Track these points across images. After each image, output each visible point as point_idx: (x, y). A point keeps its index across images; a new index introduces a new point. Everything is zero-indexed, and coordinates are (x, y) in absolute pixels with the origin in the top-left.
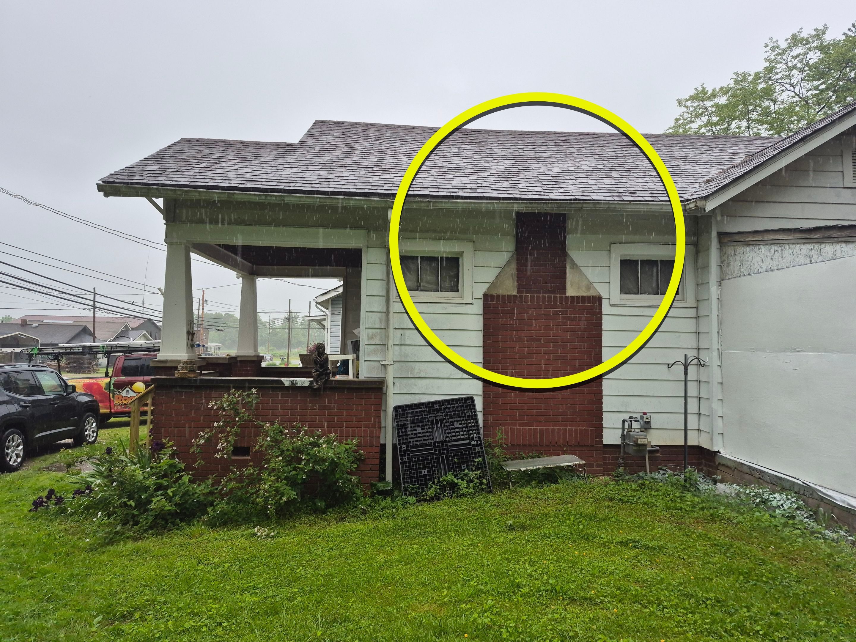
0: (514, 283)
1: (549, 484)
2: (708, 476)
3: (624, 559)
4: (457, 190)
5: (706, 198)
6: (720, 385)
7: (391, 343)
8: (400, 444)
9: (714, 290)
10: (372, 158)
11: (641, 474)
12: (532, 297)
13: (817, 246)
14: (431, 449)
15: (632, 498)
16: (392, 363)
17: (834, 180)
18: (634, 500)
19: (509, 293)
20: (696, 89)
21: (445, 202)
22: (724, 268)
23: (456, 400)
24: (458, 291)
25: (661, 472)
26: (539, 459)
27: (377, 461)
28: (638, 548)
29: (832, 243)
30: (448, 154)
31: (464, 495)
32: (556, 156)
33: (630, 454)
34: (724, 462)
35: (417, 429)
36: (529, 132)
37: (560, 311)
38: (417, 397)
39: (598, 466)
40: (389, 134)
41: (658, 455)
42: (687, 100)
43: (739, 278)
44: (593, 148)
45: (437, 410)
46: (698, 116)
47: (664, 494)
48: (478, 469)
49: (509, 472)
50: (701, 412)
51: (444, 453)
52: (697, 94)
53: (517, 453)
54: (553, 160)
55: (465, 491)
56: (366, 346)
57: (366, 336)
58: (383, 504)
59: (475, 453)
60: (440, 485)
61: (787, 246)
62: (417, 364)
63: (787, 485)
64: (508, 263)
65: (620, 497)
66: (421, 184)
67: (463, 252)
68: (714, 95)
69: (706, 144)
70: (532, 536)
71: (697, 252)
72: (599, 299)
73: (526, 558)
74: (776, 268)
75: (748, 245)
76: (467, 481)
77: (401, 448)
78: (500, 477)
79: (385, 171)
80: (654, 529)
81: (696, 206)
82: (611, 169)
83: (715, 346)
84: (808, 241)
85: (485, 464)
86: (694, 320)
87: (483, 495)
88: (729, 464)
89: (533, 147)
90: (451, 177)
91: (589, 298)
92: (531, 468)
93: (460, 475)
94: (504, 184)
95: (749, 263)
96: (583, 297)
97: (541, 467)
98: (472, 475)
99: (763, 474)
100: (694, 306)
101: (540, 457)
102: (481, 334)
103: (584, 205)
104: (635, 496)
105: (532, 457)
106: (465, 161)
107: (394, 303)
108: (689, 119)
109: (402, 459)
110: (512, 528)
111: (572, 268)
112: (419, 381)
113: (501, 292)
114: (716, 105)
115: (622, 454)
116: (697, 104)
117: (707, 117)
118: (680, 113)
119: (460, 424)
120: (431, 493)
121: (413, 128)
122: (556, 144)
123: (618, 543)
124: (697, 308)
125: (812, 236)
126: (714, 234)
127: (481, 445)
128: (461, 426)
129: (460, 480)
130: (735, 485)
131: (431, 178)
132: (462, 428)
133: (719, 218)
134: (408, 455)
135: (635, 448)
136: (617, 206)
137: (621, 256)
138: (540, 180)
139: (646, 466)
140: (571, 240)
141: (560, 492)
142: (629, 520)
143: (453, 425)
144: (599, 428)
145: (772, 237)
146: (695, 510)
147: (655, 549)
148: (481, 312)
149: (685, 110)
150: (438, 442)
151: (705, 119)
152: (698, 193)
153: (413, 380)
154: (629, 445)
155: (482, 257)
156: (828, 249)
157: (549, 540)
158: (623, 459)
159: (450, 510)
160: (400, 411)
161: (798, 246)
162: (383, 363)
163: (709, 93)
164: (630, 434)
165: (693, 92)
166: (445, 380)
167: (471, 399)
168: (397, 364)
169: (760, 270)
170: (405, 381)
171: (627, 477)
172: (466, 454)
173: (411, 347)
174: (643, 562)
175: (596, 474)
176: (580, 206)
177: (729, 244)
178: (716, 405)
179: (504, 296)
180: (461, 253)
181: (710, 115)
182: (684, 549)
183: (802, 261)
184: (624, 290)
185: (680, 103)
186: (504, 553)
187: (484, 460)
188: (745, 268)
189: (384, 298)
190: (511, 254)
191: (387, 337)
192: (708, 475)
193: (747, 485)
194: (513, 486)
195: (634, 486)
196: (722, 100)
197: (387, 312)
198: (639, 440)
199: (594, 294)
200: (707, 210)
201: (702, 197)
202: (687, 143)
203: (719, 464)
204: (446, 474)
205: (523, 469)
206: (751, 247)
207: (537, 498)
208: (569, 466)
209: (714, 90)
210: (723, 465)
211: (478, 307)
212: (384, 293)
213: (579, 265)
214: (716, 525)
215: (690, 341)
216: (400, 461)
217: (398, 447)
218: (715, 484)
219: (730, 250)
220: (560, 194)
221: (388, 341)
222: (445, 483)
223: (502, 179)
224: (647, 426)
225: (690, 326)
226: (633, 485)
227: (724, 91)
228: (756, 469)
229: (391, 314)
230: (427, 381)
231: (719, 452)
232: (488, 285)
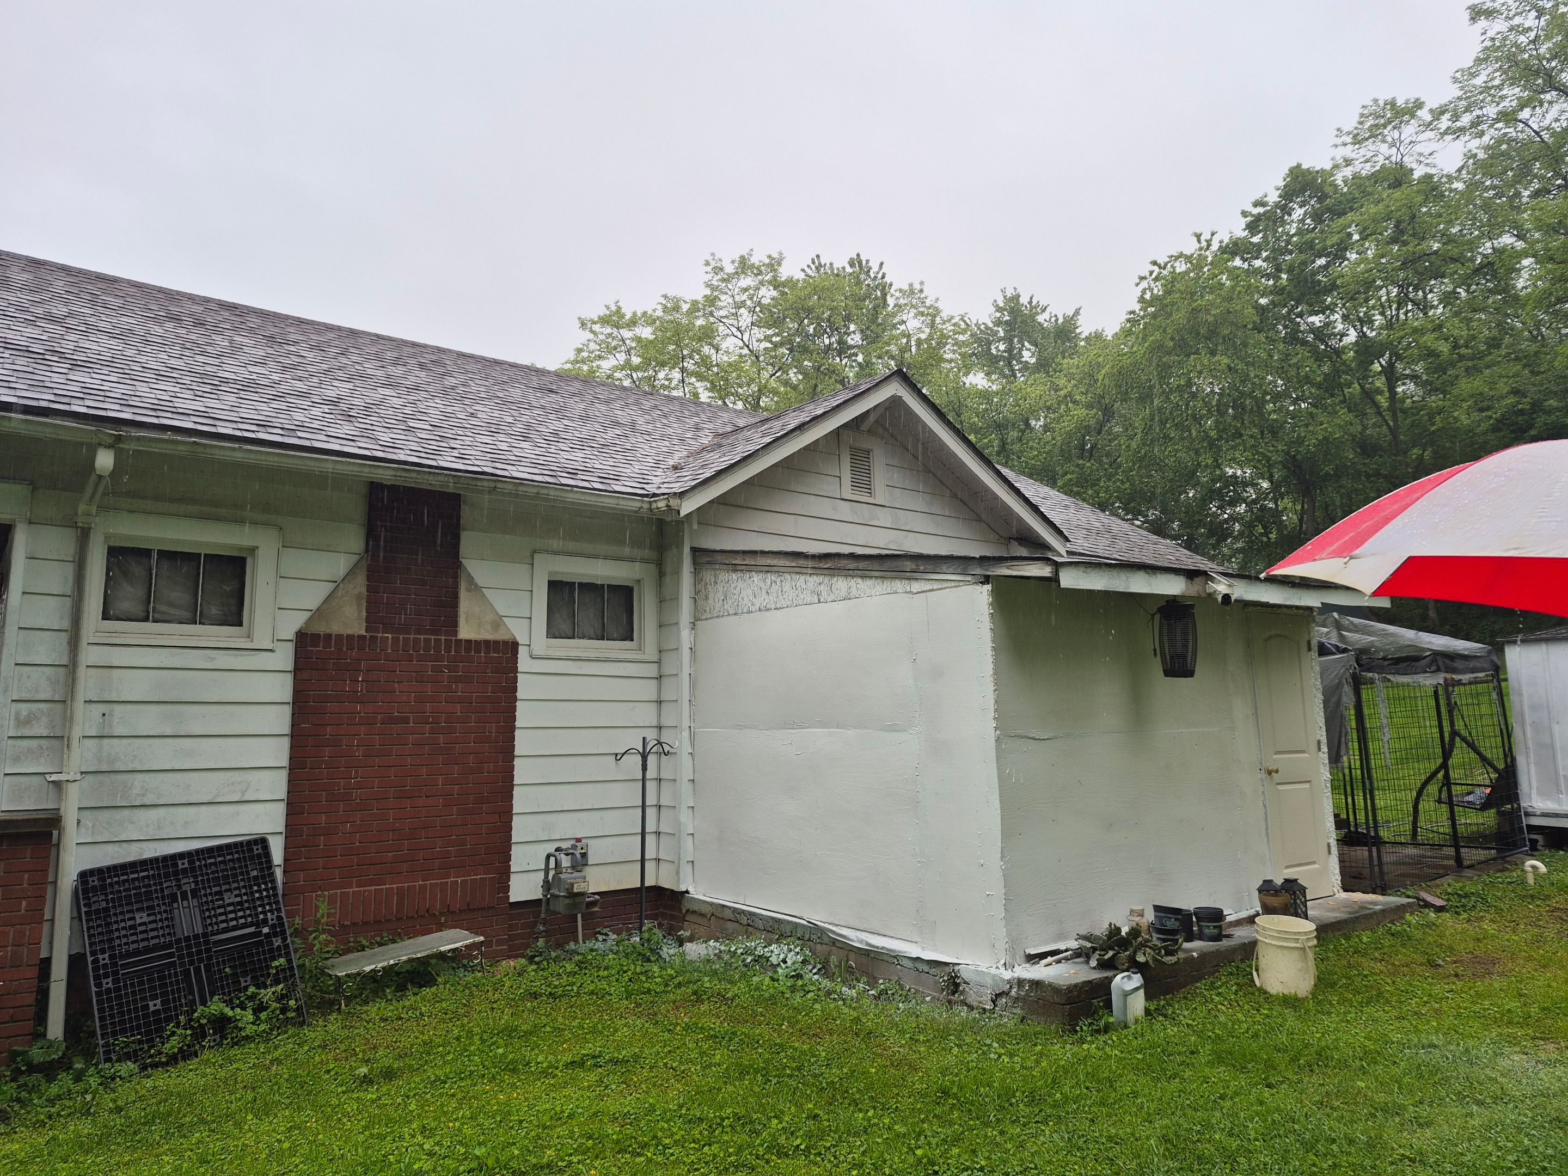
0: (360, 611)
1: (416, 990)
2: (669, 934)
3: (582, 1089)
4: (254, 428)
5: (682, 495)
6: (691, 784)
7: (77, 732)
8: (93, 953)
9: (685, 635)
10: (30, 331)
11: (572, 946)
12: (396, 640)
13: (826, 579)
14: (171, 955)
15: (570, 988)
16: (78, 777)
17: (830, 487)
18: (572, 990)
19: (350, 632)
20: (607, 307)
21: (234, 449)
22: (700, 602)
23: (228, 846)
24: (240, 624)
25: (600, 938)
26: (394, 945)
27: (30, 998)
28: (601, 1066)
29: (846, 576)
30: (209, 349)
31: (247, 1038)
32: (430, 388)
33: (559, 913)
34: (696, 907)
35: (137, 916)
36: (364, 332)
37: (446, 667)
38: (134, 847)
39: (499, 943)
40: (61, 283)
41: (596, 909)
42: (594, 323)
43: (721, 619)
44: (487, 383)
45: (185, 871)
46: (612, 350)
47: (618, 972)
48: (277, 982)
49: (338, 978)
50: (662, 829)
51: (201, 960)
52: (610, 316)
53: (352, 939)
54: (424, 394)
55: (250, 1030)
56: (10, 742)
57: (12, 717)
58: (54, 1089)
59: (271, 950)
60: (192, 1028)
61: (788, 576)
62: (139, 776)
63: (788, 929)
64: (351, 573)
65: (549, 990)
66: (170, 404)
67: (257, 547)
68: (633, 323)
69: (656, 407)
70: (413, 1085)
71: (661, 575)
72: (512, 647)
73: (414, 1126)
74: (773, 607)
75: (735, 571)
76: (253, 1010)
77: (95, 961)
78: (321, 991)
79: (75, 366)
80: (616, 1031)
81: (668, 506)
82: (528, 426)
83: (686, 723)
84: (817, 571)
85: (291, 969)
86: (655, 681)
87: (290, 1032)
88: (704, 909)
89: (380, 364)
90: (232, 398)
91: (496, 643)
92: (385, 964)
93: (239, 999)
94: (346, 429)
95: (736, 597)
96: (487, 642)
97: (405, 958)
98: (267, 994)
99: (753, 918)
100: (656, 659)
101: (394, 942)
102: (287, 711)
103: (499, 485)
104: (573, 984)
105: (381, 945)
106: (251, 369)
107: (90, 647)
108: (597, 353)
109: (99, 985)
110: (367, 1081)
111: (468, 590)
112: (142, 813)
113: (336, 628)
114: (638, 339)
115: (543, 916)
116: (609, 330)
117: (623, 354)
118: (584, 341)
119: (236, 896)
120: (173, 1047)
121: (113, 281)
122: (422, 366)
123: (567, 1065)
124: (659, 662)
125: (821, 565)
126: (687, 550)
127: (283, 932)
128: (238, 899)
129: (238, 1010)
130: (711, 943)
131: (188, 395)
132: (239, 903)
133: (695, 527)
134: (115, 973)
135: (567, 901)
136: (552, 493)
137: (550, 573)
138: (410, 429)
139: (577, 931)
140: (468, 541)
141: (442, 1001)
142: (574, 1024)
143: (223, 899)
144: (505, 873)
145: (769, 561)
146: (669, 988)
147: (628, 1061)
148: (290, 666)
149: (591, 336)
150: (187, 939)
151: (622, 357)
152: (666, 485)
153: (126, 812)
154: (558, 896)
155: (296, 561)
156: (841, 584)
157: (447, 1086)
158: (544, 924)
159: (222, 1074)
160: (94, 881)
161: (803, 578)
162: (54, 778)
163: (627, 318)
164: (560, 878)
165: (603, 312)
166: (203, 808)
167: (263, 841)
168: (90, 778)
169: (752, 608)
170: (106, 814)
171: (553, 954)
172: (251, 955)
173: (125, 741)
174: (614, 1087)
175: (495, 959)
176: (492, 485)
177: (708, 566)
178: (685, 817)
179: (339, 637)
180: (253, 550)
181: (628, 352)
182: (670, 1052)
183: (809, 599)
184: (552, 633)
185: (583, 324)
186: (366, 1128)
187: (290, 961)
188: (730, 603)
189: (64, 637)
190: (356, 557)
191: (68, 719)
192: (671, 931)
193: (730, 937)
194: (346, 1006)
195: (569, 967)
196: (646, 333)
197: (72, 667)
198: (576, 885)
199: (506, 637)
200: (683, 513)
201: (675, 494)
202: (630, 401)
203: (688, 911)
204: (204, 1003)
205: (368, 969)
206: (739, 574)
207: (401, 1018)
208: (454, 950)
209: (635, 314)
210: (694, 912)
211: (284, 658)
212: (66, 624)
213: (480, 584)
214: (704, 1007)
215: (647, 715)
216: (94, 989)
217: (90, 959)
218: (681, 945)
219: (708, 576)
220: (454, 459)
221: (71, 728)
222: (204, 1021)
223: (339, 417)
224: (580, 861)
225: (648, 690)
226: (567, 966)
227: (650, 320)
228: (743, 912)
229: (82, 671)
230: (161, 812)
231: (687, 892)
232: (308, 614)
